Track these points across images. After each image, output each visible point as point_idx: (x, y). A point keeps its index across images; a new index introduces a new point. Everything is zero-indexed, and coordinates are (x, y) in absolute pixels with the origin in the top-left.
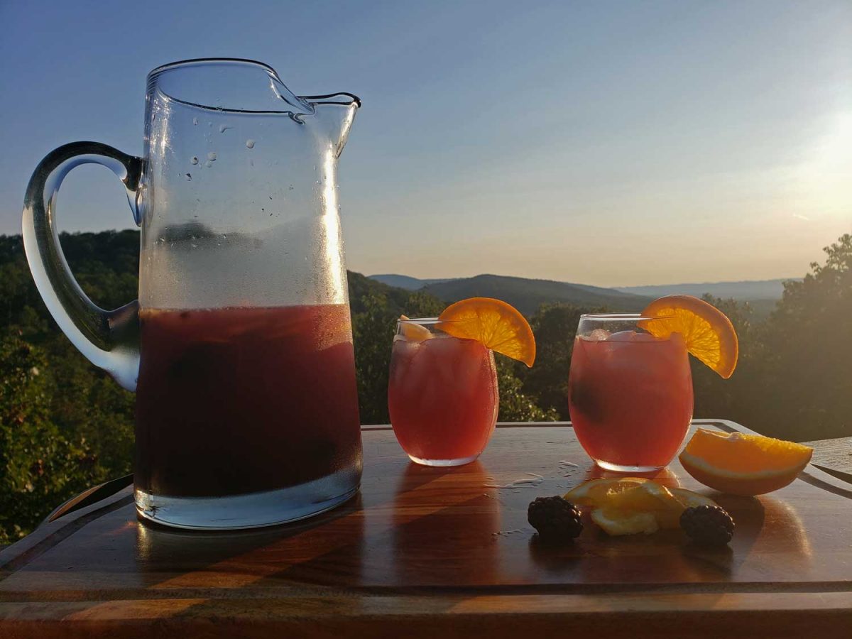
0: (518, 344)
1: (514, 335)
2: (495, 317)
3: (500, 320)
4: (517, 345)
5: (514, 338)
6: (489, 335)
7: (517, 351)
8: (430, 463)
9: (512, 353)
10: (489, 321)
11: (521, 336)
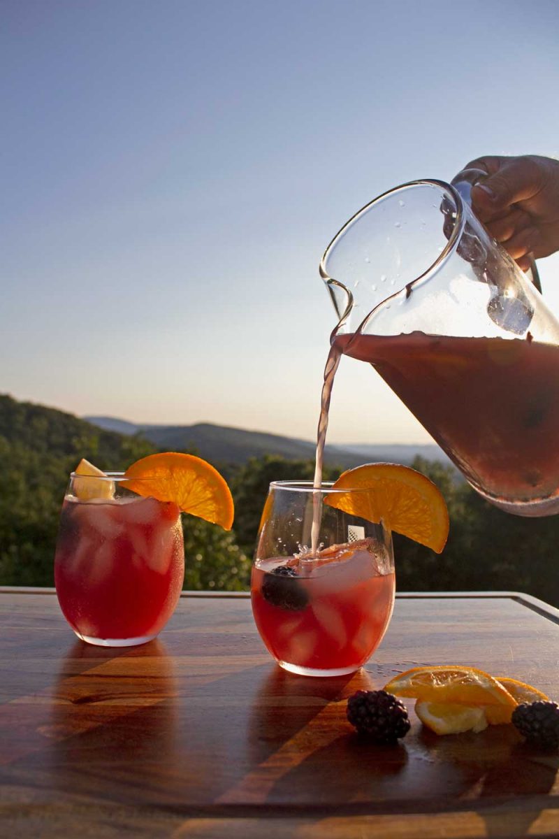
0: (214, 505)
1: (210, 496)
2: (190, 475)
3: (195, 480)
4: (212, 507)
5: (209, 499)
6: (183, 495)
7: (214, 513)
8: (105, 643)
9: (208, 515)
10: (183, 479)
11: (218, 498)
